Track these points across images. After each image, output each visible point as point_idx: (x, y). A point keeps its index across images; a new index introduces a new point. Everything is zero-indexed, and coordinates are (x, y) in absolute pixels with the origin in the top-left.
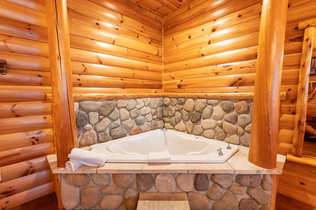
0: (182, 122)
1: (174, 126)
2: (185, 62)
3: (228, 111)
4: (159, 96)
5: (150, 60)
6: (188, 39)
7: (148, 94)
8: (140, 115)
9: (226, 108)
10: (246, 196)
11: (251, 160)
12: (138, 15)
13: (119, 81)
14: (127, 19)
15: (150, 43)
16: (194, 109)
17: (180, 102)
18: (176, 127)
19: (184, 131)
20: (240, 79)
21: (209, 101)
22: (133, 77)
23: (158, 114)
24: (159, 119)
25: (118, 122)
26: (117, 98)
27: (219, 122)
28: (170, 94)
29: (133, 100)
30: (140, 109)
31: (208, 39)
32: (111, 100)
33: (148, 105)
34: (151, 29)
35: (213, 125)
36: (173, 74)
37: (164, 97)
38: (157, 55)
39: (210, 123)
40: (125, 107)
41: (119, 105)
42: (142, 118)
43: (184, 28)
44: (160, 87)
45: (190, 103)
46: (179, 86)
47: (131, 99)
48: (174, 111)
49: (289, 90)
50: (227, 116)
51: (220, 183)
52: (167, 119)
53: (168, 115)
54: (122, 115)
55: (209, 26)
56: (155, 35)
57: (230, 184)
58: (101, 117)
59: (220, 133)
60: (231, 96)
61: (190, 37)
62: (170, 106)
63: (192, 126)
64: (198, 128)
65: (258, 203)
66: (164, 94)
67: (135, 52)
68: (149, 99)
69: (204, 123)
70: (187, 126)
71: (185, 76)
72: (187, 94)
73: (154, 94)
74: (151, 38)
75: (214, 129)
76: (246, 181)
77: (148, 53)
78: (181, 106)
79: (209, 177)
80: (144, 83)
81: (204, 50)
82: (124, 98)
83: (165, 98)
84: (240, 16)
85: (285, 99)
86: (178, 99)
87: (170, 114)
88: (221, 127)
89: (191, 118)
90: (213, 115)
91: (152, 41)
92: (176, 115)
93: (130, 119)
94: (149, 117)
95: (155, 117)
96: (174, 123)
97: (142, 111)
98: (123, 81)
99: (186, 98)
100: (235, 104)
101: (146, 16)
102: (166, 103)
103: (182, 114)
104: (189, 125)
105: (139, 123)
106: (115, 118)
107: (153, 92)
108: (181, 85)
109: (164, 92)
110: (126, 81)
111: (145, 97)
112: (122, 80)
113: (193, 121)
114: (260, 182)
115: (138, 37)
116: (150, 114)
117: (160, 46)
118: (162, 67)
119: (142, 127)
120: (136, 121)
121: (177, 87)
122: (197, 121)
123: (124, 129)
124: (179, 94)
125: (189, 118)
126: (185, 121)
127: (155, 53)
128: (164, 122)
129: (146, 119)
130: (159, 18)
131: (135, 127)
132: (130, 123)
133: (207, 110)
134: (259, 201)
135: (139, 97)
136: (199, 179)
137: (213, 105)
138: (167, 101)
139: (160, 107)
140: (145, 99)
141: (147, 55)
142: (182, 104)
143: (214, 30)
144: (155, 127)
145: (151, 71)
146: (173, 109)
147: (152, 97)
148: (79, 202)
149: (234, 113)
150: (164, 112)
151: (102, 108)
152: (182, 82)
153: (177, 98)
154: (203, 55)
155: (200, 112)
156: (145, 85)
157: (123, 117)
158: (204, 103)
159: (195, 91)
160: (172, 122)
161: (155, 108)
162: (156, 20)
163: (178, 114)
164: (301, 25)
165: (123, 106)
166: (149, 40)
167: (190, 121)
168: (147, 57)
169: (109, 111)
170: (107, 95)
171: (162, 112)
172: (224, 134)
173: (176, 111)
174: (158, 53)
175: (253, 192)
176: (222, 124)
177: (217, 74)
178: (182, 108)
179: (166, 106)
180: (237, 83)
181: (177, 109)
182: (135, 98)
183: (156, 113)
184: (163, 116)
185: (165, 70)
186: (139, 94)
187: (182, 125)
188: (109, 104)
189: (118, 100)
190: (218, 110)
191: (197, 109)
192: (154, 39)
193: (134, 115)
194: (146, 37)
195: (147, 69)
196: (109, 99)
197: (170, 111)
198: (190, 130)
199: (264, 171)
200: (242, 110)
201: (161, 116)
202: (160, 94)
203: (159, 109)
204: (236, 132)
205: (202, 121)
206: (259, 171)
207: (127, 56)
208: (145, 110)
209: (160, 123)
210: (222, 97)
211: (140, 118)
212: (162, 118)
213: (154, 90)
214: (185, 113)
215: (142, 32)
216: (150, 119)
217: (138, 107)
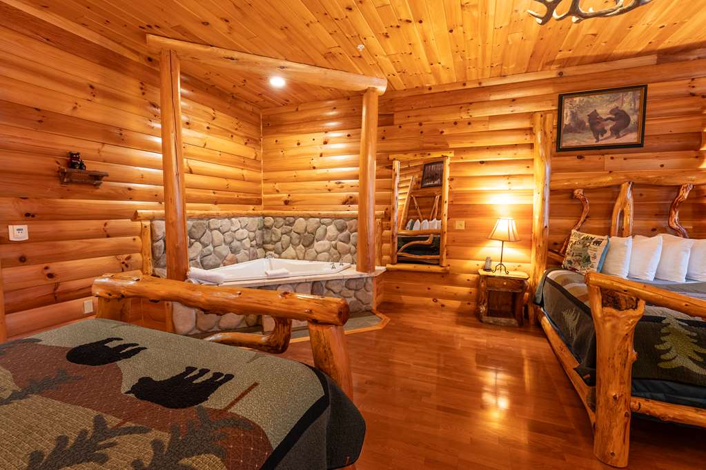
0: (291, 248)
1: (279, 254)
2: (293, 173)
3: (341, 230)
4: (258, 215)
5: (247, 166)
6: (296, 145)
7: (245, 212)
8: (235, 240)
9: (340, 227)
10: (354, 299)
11: (358, 270)
12: (232, 108)
13: (211, 194)
14: (219, 114)
15: (246, 143)
16: (306, 230)
17: (287, 223)
18: (283, 254)
19: (294, 259)
20: (351, 197)
21: (323, 220)
22: (227, 189)
23: (258, 239)
24: (258, 246)
25: (211, 247)
26: (209, 217)
27: (333, 242)
28: (273, 212)
29: (227, 220)
30: (235, 231)
31: (320, 151)
32: (202, 219)
33: (245, 227)
34: (247, 126)
35: (327, 247)
36: (277, 186)
37: (264, 216)
38: (255, 159)
39: (324, 245)
40: (219, 229)
41: (212, 227)
42: (238, 243)
43: (291, 131)
44: (259, 202)
45: (300, 224)
46: (286, 203)
47: (225, 218)
48: (280, 235)
49: (387, 209)
50: (341, 235)
51: (332, 288)
52: (270, 246)
53: (272, 241)
54: (215, 239)
55: (320, 137)
56: (253, 133)
57: (340, 288)
58: (193, 240)
59: (334, 254)
60: (344, 215)
61: (299, 144)
62: (274, 228)
63: (304, 251)
64: (312, 252)
65: (363, 303)
66: (265, 212)
67: (229, 156)
68: (246, 219)
69: (318, 246)
70: (298, 251)
71: (294, 190)
72: (296, 212)
73: (251, 212)
74: (247, 137)
75: (328, 251)
76: (353, 285)
77: (244, 158)
78: (290, 228)
79: (324, 284)
80: (240, 197)
81: (316, 163)
82: (218, 217)
83: (266, 218)
84: (349, 136)
85: (384, 217)
86: (285, 219)
87: (274, 239)
88: (335, 248)
89: (302, 240)
90: (327, 236)
91: (249, 141)
92: (282, 239)
93: (223, 245)
94: (247, 243)
95: (254, 243)
96: (281, 250)
97: (238, 235)
98: (216, 195)
99: (295, 217)
100: (347, 223)
101: (241, 109)
102: (268, 224)
103: (291, 238)
104: (301, 249)
105: (234, 251)
106: (208, 243)
107: (250, 209)
108: (289, 201)
109: (264, 209)
110: (219, 195)
111: (241, 216)
112: (214, 193)
113: (305, 244)
114: (363, 284)
115: (232, 136)
116: (247, 239)
117: (258, 147)
118: (261, 175)
119: (238, 256)
120: (231, 248)
121: (283, 203)
122: (309, 245)
123: (217, 258)
124: (287, 213)
125: (300, 242)
126: (295, 246)
127: (253, 157)
128: (266, 250)
129: (243, 245)
130: (256, 110)
131: (230, 256)
132: (224, 250)
133: (320, 231)
134: (363, 301)
135: (235, 216)
136: (315, 286)
137: (327, 225)
138: (270, 221)
139: (259, 229)
140: (241, 219)
141: (243, 160)
142: (291, 224)
143: (325, 143)
144: (254, 257)
145: (248, 181)
146: (279, 231)
147: (249, 215)
148: (194, 324)
149: (347, 232)
150: (265, 236)
151: (194, 230)
152: (290, 197)
153: (284, 217)
154: (314, 168)
155: (313, 233)
156: (241, 199)
157: (217, 241)
158: (317, 223)
159: (306, 209)
160: (277, 248)
161: (254, 232)
162: (253, 113)
163: (286, 238)
164: (391, 157)
165: (216, 227)
166: (245, 140)
167: (301, 245)
168: (242, 162)
169: (201, 234)
170: (198, 212)
171: (263, 236)
172: (338, 255)
173: (282, 234)
174: (256, 157)
175: (359, 293)
176: (336, 244)
177: (329, 190)
178: (291, 231)
179: (267, 228)
180: (349, 201)
181: (283, 231)
182: (229, 217)
183: (254, 238)
184: (264, 243)
185: (266, 180)
186: (234, 212)
187: (291, 251)
188: (201, 224)
189: (210, 219)
190: (332, 230)
191: (309, 230)
192: (252, 139)
193: (228, 240)
194: (242, 137)
195: (243, 179)
196: (200, 218)
197: (273, 235)
198: (301, 255)
199: (365, 275)
200: (354, 228)
201: (261, 242)
202: (259, 212)
203: (258, 232)
204: (349, 251)
205: (316, 243)
206: (361, 275)
207: (220, 162)
208: (242, 234)
209: (260, 251)
210: (335, 215)
211: (236, 244)
212: (262, 245)
213: (252, 207)
214: (294, 235)
215: (236, 129)
216: (248, 246)
217: (234, 228)
